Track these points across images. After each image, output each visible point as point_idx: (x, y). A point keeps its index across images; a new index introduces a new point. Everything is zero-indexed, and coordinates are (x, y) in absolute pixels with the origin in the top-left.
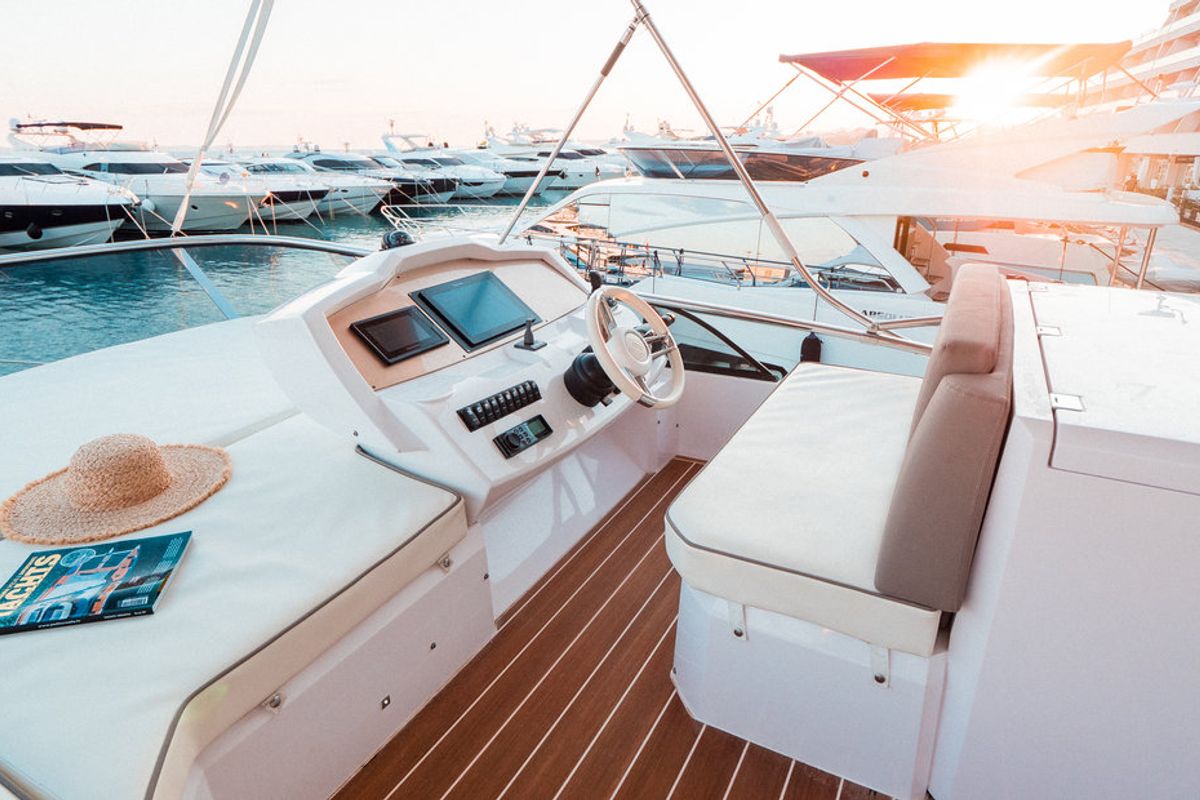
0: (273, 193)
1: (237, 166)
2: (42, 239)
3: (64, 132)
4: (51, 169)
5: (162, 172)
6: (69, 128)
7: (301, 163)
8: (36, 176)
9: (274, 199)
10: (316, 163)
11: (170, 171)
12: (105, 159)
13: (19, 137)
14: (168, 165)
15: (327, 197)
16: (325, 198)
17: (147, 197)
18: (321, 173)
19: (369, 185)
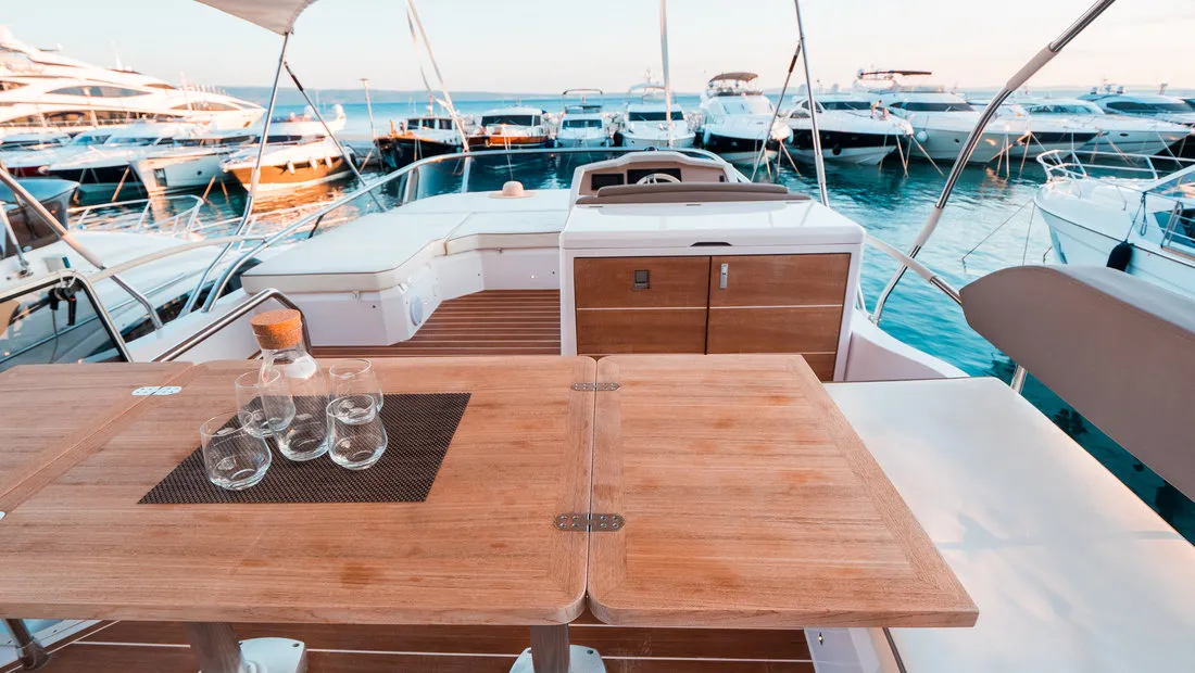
0: (1034, 133)
1: (1019, 107)
2: (840, 155)
3: (891, 78)
4: (865, 106)
5: (944, 110)
6: (895, 75)
7: (1092, 105)
8: (855, 111)
9: (1032, 138)
10: (1109, 105)
11: (951, 110)
12: (906, 99)
13: (860, 82)
14: (952, 105)
15: (1094, 140)
16: (1090, 142)
17: (924, 130)
18: (1110, 116)
19: (1157, 130)
